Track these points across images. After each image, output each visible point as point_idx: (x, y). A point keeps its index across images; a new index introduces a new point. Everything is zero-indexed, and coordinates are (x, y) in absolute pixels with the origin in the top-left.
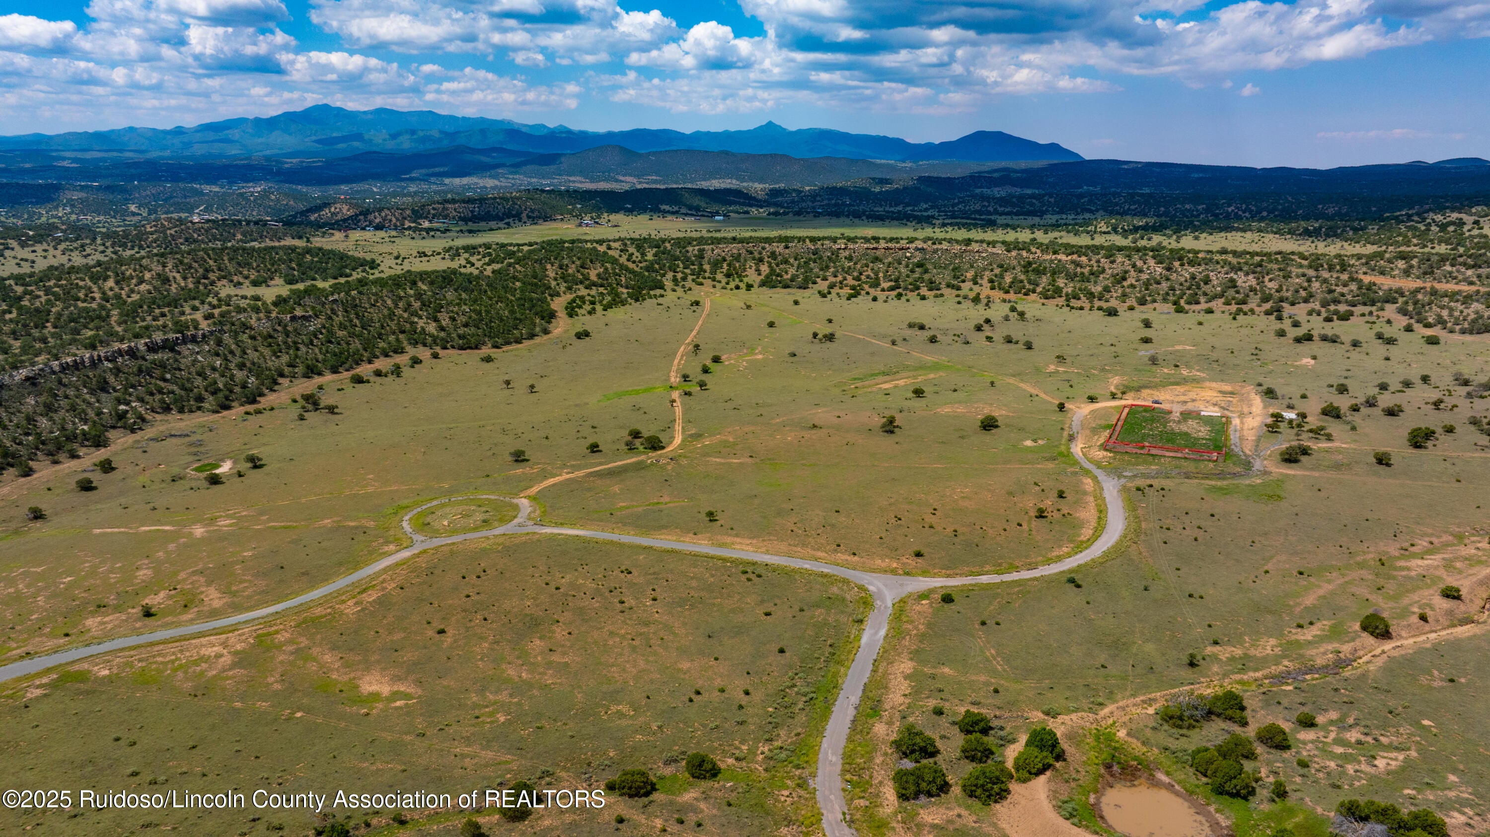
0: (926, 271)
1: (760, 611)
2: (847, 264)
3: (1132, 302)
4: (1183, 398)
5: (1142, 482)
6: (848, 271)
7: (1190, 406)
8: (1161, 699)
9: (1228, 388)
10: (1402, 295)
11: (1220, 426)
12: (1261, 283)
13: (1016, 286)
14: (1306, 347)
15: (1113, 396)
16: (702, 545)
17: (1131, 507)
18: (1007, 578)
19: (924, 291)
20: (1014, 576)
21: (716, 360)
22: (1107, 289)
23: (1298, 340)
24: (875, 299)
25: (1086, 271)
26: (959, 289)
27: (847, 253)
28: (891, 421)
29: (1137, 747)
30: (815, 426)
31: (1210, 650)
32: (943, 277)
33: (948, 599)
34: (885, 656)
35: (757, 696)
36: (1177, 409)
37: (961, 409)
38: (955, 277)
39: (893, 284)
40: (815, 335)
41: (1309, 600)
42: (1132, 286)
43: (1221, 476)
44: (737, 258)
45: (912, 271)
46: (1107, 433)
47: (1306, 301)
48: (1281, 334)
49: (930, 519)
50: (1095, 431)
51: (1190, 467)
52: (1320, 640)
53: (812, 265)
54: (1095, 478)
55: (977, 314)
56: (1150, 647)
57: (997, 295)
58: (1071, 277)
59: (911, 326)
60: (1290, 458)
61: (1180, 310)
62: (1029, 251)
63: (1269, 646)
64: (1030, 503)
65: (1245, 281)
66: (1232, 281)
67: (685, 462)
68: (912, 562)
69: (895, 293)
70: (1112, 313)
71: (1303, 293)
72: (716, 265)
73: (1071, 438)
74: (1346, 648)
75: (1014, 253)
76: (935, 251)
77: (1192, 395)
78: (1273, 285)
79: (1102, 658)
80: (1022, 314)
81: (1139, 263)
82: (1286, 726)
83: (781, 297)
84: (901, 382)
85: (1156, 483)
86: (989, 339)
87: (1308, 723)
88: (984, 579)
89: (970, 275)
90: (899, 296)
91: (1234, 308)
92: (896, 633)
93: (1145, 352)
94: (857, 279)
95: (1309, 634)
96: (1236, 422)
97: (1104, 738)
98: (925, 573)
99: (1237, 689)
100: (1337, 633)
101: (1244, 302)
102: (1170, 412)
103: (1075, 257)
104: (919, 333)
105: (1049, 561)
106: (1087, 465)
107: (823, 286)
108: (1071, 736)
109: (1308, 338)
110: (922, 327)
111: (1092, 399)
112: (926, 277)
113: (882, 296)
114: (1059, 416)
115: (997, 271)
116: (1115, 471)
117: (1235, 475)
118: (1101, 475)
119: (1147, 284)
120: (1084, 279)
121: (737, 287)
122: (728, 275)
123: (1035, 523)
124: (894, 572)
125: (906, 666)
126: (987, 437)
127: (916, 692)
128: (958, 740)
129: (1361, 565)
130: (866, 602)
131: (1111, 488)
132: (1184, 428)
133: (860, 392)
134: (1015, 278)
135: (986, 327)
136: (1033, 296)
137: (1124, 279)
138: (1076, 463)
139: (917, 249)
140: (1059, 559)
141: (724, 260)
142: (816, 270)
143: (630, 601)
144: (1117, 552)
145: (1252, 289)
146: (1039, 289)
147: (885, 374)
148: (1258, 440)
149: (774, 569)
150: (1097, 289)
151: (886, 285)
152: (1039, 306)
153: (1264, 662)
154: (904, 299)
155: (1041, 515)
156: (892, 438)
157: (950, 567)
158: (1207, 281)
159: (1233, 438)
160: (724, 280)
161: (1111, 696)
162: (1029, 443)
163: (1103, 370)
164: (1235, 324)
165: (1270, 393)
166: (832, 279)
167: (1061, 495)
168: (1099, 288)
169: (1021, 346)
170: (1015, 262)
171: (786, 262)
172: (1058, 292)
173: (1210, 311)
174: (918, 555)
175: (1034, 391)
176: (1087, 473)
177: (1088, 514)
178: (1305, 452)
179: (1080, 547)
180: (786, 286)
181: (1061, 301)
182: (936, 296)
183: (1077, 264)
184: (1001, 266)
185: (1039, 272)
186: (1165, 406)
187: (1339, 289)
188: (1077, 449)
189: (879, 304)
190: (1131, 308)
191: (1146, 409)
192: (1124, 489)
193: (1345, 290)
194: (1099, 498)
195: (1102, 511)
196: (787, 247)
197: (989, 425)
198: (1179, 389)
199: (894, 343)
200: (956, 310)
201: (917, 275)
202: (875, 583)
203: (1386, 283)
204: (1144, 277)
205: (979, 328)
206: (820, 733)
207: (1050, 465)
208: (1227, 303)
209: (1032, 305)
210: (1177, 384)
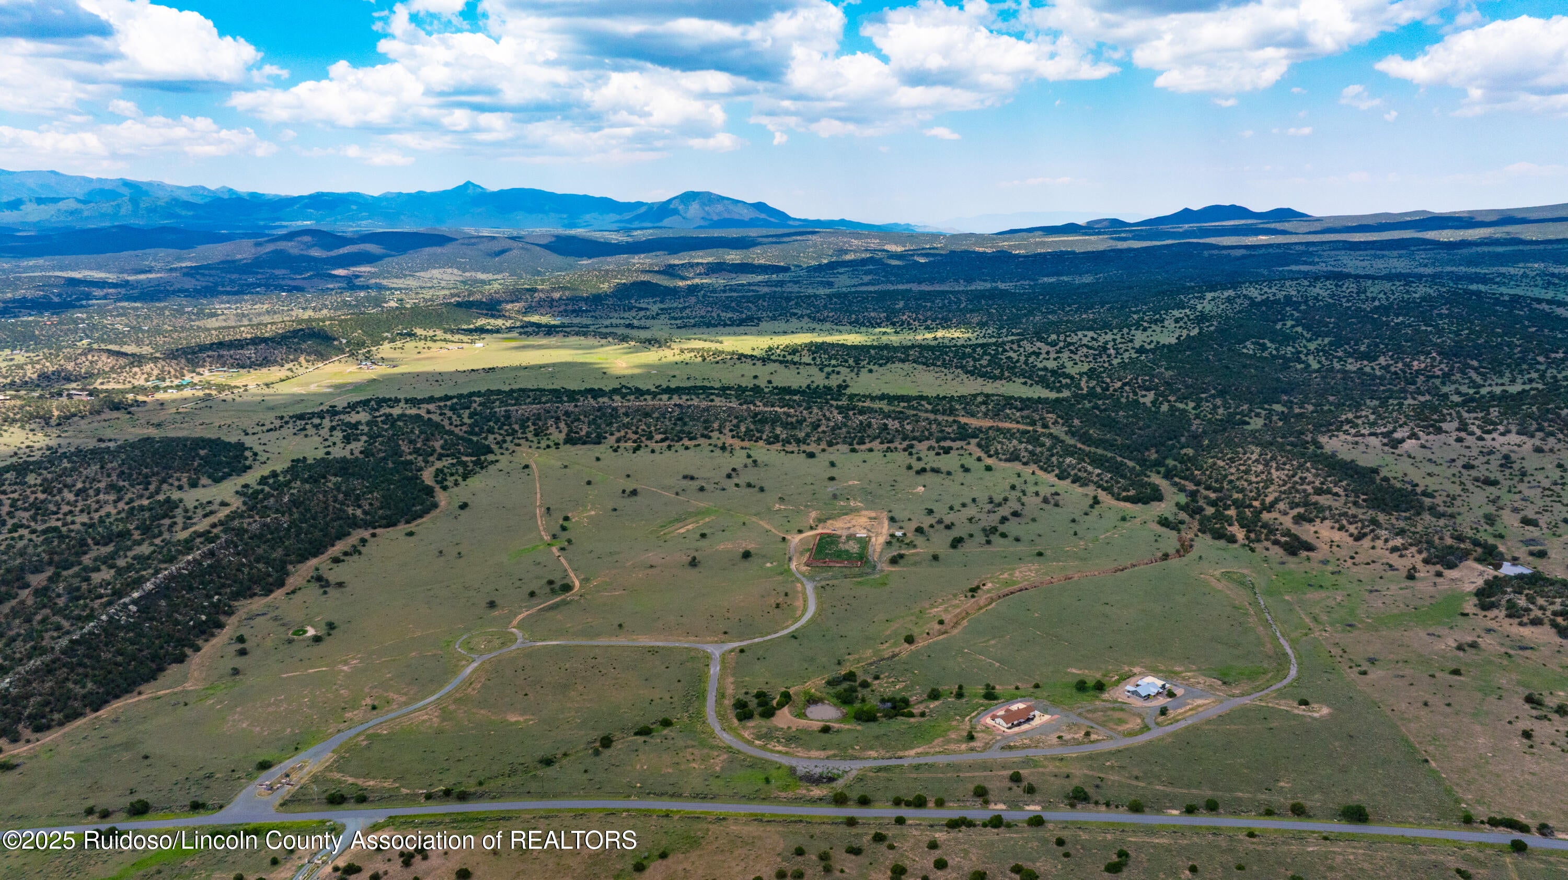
0: (685, 424)
1: (663, 667)
2: (626, 420)
3: (823, 445)
4: (849, 525)
5: (823, 583)
6: (627, 426)
7: (851, 531)
8: (827, 676)
9: (873, 514)
10: (981, 432)
11: (864, 543)
12: (902, 426)
13: (749, 435)
14: (921, 479)
15: (812, 528)
16: (622, 641)
17: (819, 597)
18: (766, 638)
19: (686, 442)
20: (769, 637)
21: (566, 519)
22: (808, 435)
23: (918, 473)
24: (653, 451)
25: (794, 420)
26: (710, 438)
27: (624, 410)
28: (694, 558)
29: (818, 694)
30: (652, 566)
31: (847, 657)
32: (698, 428)
33: (742, 651)
34: (722, 677)
35: (675, 699)
36: (845, 533)
37: (730, 546)
38: (706, 428)
39: (663, 436)
40: (624, 491)
41: (888, 632)
42: (824, 432)
43: (861, 575)
44: (538, 417)
45: (675, 424)
46: (807, 555)
47: (928, 439)
48: (910, 467)
49: (727, 615)
50: (802, 554)
51: (847, 571)
52: (888, 648)
53: (599, 421)
54: (802, 583)
55: (726, 462)
56: (824, 659)
57: (737, 443)
58: (785, 425)
59: (685, 477)
60: (894, 561)
61: (853, 450)
62: (755, 405)
63: (869, 652)
64: (772, 601)
65: (893, 424)
66: (885, 425)
67: (588, 597)
68: (723, 637)
69: (666, 444)
70: (811, 455)
71: (926, 433)
72: (523, 423)
73: (790, 559)
74: (897, 650)
75: (745, 407)
76: (689, 406)
77: (854, 522)
78: (909, 427)
79: (806, 666)
80: (755, 462)
81: (827, 414)
82: (869, 680)
83: (582, 454)
84: (690, 527)
85: (830, 582)
86: (737, 485)
87: (877, 678)
88: (756, 640)
89: (716, 425)
90: (669, 447)
91: (885, 446)
92: (724, 669)
93: (831, 488)
94: (636, 433)
95: (885, 646)
96: (873, 539)
97: (806, 693)
98: (730, 641)
99: (853, 670)
100: (895, 644)
101: (891, 441)
102: (840, 537)
103: (786, 409)
104: (691, 483)
105: (783, 629)
106: (799, 576)
107: (611, 440)
108: (795, 694)
109: (924, 470)
110: (692, 478)
111: (800, 532)
112: (686, 429)
113: (657, 447)
114: (782, 545)
115: (734, 422)
116: (811, 578)
117: (867, 574)
118: (805, 582)
119: (833, 429)
120: (793, 427)
121: (548, 447)
122: (536, 435)
123: (776, 611)
124: (716, 642)
125: (731, 679)
126: (746, 564)
127: (737, 688)
128: (756, 701)
129: (912, 614)
130: (708, 657)
131: (809, 588)
132: (847, 547)
133: (668, 537)
134: (747, 428)
135: (734, 474)
136: (761, 443)
137: (819, 426)
138: (793, 575)
139: (675, 405)
140: (787, 627)
141: (528, 419)
142: (603, 426)
143: (604, 671)
144: (812, 620)
145: (897, 431)
146: (764, 437)
147: (678, 520)
148: (881, 552)
149: (663, 648)
150: (801, 435)
151: (659, 437)
152: (764, 451)
153: (867, 659)
154: (673, 449)
155: (778, 606)
156: (697, 570)
157: (741, 637)
158: (869, 425)
159: (870, 550)
160: (535, 439)
161: (809, 679)
162: (768, 565)
163: (806, 506)
164: (885, 460)
165: (892, 519)
166: (618, 435)
167: (786, 594)
168: (803, 434)
169: (757, 489)
170: (746, 414)
171: (579, 420)
172: (776, 439)
173: (871, 450)
174: (725, 633)
175: (768, 527)
176: (798, 580)
177: (799, 603)
178: (901, 556)
179: (797, 620)
180: (584, 443)
181: (778, 446)
182: (696, 446)
183: (788, 415)
184: (736, 417)
185: (763, 421)
186: (838, 532)
187: (947, 429)
188: (793, 566)
189: (657, 454)
190: (824, 450)
191: (829, 535)
192: (816, 588)
193: (950, 430)
194: (804, 593)
195: (805, 601)
196: (576, 406)
197: (747, 555)
198: (847, 518)
199: (677, 494)
200: (711, 458)
201: (678, 428)
202: (710, 649)
203: (974, 423)
204: (832, 424)
205: (729, 476)
206: (705, 706)
207: (781, 578)
208: (882, 443)
209: (761, 451)
210: (846, 514)
